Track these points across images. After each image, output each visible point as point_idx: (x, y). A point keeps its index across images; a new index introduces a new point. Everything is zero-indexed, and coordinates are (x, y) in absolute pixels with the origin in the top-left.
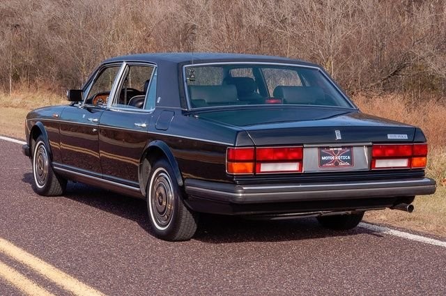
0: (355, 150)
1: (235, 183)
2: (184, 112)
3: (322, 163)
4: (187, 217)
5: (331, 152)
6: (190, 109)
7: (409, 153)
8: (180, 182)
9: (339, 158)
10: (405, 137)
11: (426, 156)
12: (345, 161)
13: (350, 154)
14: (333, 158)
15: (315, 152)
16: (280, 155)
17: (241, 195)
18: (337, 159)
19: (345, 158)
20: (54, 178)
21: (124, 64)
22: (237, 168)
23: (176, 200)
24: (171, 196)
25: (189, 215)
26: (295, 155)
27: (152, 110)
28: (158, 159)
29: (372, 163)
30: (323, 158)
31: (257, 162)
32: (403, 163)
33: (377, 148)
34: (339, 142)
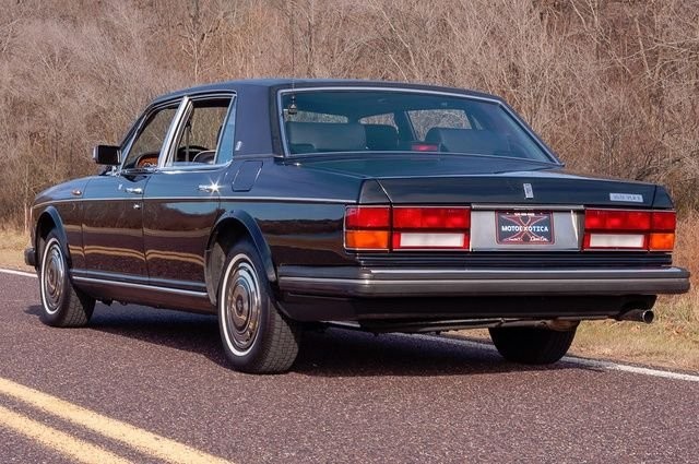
0: (556, 217)
1: (358, 265)
2: (277, 160)
3: (502, 236)
4: (281, 330)
5: (516, 219)
6: (287, 155)
7: (645, 225)
8: (272, 276)
9: (530, 228)
10: (638, 198)
11: (673, 232)
12: (540, 234)
13: (549, 223)
14: (520, 229)
15: (490, 218)
16: (433, 221)
17: (367, 282)
18: (527, 232)
19: (540, 229)
20: (74, 297)
21: (186, 99)
22: (362, 240)
23: (264, 304)
24: (257, 299)
25: (285, 327)
26: (458, 221)
27: (228, 163)
28: (237, 240)
29: (584, 239)
30: (504, 229)
31: (395, 231)
32: (636, 242)
33: (593, 214)
34: (529, 201)
